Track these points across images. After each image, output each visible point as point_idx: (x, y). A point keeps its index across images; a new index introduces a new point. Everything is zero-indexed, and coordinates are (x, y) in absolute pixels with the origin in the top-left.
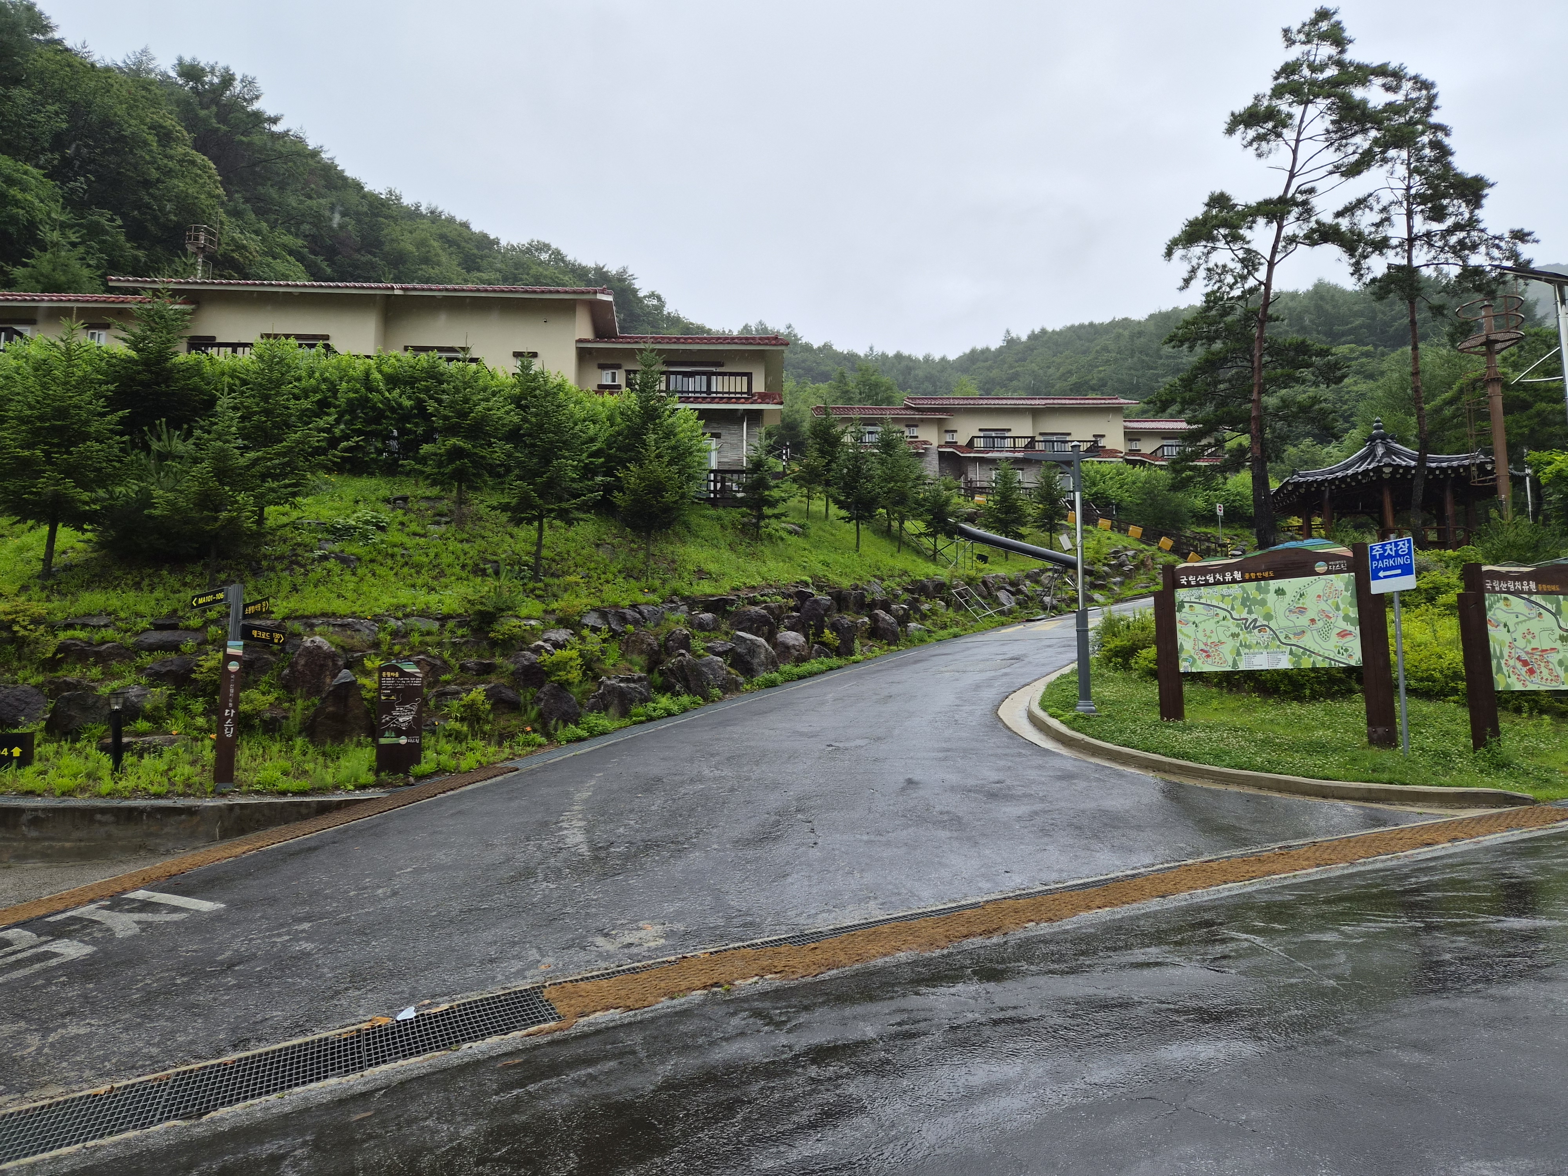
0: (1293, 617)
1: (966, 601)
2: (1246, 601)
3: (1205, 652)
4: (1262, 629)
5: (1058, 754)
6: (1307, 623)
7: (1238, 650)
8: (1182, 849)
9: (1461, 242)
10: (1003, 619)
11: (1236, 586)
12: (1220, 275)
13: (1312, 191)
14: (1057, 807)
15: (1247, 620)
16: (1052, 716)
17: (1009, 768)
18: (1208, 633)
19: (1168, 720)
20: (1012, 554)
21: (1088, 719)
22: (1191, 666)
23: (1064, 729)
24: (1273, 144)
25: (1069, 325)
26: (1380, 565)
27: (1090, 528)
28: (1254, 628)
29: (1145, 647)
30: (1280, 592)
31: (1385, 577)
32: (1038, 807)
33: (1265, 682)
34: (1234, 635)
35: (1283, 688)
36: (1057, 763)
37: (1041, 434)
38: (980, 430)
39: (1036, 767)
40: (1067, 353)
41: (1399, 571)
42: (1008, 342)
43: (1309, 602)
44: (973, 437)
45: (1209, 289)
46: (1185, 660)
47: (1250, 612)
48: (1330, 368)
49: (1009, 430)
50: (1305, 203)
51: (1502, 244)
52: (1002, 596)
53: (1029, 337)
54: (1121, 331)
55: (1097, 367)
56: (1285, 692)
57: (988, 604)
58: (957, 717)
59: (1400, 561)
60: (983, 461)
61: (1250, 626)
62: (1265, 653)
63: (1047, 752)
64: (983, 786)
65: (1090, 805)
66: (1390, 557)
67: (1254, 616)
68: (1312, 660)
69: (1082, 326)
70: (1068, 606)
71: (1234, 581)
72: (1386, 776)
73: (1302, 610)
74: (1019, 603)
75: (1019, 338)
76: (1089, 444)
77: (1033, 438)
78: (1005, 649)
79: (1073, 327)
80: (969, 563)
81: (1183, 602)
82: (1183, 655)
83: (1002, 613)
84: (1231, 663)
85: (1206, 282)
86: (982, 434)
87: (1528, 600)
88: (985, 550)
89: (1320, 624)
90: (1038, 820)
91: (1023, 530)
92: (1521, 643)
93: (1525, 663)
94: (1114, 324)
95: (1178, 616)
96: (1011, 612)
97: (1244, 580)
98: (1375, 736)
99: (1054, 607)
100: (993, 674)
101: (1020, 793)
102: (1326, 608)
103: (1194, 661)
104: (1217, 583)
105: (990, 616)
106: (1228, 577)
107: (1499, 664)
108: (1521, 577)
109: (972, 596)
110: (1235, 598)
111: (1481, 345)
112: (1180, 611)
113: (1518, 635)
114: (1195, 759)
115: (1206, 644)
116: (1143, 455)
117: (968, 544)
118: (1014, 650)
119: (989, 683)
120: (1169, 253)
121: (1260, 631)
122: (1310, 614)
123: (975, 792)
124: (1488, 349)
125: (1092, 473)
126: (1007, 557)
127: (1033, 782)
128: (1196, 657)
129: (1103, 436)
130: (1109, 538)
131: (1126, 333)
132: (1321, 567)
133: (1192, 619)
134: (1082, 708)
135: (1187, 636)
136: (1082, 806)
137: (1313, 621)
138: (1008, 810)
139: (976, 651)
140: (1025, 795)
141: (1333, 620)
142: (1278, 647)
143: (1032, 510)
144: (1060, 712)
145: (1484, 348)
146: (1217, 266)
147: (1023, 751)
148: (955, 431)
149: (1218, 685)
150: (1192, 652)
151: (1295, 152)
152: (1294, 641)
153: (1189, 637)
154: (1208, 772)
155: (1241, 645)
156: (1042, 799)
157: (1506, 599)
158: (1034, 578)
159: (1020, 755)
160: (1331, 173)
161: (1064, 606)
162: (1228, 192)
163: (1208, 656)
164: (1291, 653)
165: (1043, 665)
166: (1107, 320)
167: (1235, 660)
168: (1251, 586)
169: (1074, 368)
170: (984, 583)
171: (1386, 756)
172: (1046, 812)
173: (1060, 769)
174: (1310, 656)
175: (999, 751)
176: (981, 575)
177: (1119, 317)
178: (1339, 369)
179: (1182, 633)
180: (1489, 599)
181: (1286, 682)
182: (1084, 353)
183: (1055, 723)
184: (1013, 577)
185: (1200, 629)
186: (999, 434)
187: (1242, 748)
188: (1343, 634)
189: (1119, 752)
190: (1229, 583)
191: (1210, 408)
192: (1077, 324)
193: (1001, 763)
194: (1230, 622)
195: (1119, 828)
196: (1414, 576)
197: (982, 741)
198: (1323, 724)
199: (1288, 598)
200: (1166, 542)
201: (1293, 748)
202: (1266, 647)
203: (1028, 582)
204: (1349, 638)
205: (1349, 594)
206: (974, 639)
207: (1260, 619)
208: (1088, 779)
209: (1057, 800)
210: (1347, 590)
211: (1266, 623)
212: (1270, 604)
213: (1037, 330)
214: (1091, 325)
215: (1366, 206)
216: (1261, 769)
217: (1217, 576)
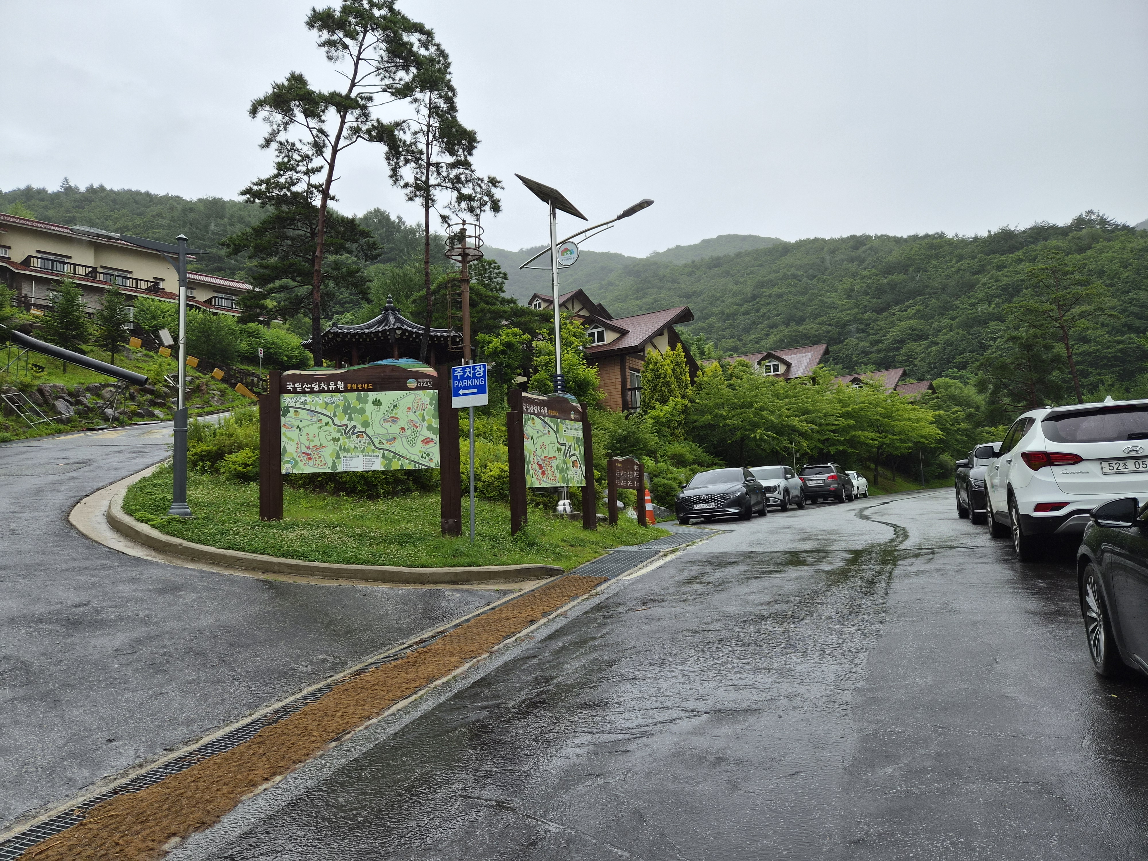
0: (387, 425)
1: (18, 407)
2: (347, 410)
3: (308, 454)
4: (360, 435)
5: (153, 563)
6: (398, 431)
7: (338, 453)
8: (324, 661)
9: (458, 177)
10: (61, 426)
11: (339, 395)
12: (289, 151)
13: (370, 99)
14: (167, 629)
15: (347, 426)
16: (140, 520)
17: (93, 584)
18: (311, 437)
19: (269, 520)
20: (70, 366)
21: (183, 522)
22: (293, 467)
23: (156, 534)
24: (340, 53)
25: (126, 188)
26: (461, 384)
27: (151, 353)
28: (353, 433)
29: (230, 453)
30: (377, 403)
31: (464, 395)
32: (140, 632)
33: (344, 483)
34: (335, 440)
35: (359, 488)
36: (154, 573)
37: (102, 267)
38: (38, 251)
39: (129, 581)
40: (123, 211)
41: (475, 390)
42: (66, 189)
43: (401, 413)
44: (29, 257)
45: (280, 160)
46: (288, 462)
47: (350, 419)
48: (369, 247)
49: (70, 257)
50: (364, 107)
51: (483, 185)
52: (61, 405)
53: (88, 190)
54: (174, 204)
55: (153, 228)
56: (361, 491)
57: (44, 412)
58: (13, 526)
59: (477, 382)
60: (39, 281)
61: (349, 432)
62: (361, 456)
63: (138, 561)
64: (59, 612)
65: (206, 621)
66: (468, 378)
67: (353, 423)
68: (400, 462)
69: (138, 193)
70: (130, 419)
71: (337, 390)
72: (462, 560)
73: (395, 420)
74: (78, 413)
75: (77, 189)
76: (149, 284)
77: (94, 269)
78: (68, 454)
79: (130, 191)
80: (22, 372)
81: (288, 407)
82: (286, 458)
83: (60, 421)
84: (330, 465)
85: (277, 153)
86: (39, 256)
87: (543, 420)
88: (41, 359)
89: (408, 432)
90: (144, 651)
91: (84, 347)
92: (539, 452)
93: (541, 467)
94: (166, 199)
95: (283, 420)
96: (69, 420)
97: (346, 390)
98: (446, 526)
99: (115, 419)
100: (56, 478)
101: (112, 616)
102: (414, 418)
103: (297, 463)
104: (322, 391)
105: (46, 423)
106: (332, 387)
107: (528, 467)
108: (541, 404)
109: (25, 403)
110: (337, 406)
111: (459, 255)
112: (285, 415)
113: (538, 446)
114: (304, 556)
115: (308, 448)
116: (197, 302)
117: (23, 352)
118: (81, 454)
119: (54, 487)
120: (254, 112)
121: (358, 437)
122: (401, 423)
123: (48, 622)
124: (463, 258)
125: (153, 308)
126: (65, 371)
127: (129, 599)
128: (298, 459)
129: (163, 280)
130: (169, 364)
131: (180, 207)
132: (411, 383)
133: (297, 423)
134: (175, 511)
135: (291, 439)
136: (197, 624)
137: (403, 429)
138: (99, 642)
139: (32, 455)
140: (119, 619)
141: (419, 429)
142: (373, 451)
143: (94, 330)
144: (150, 516)
145: (460, 258)
146: (288, 142)
147: (109, 563)
148: (10, 248)
149: (304, 485)
150: (295, 455)
151: (356, 65)
152: (386, 446)
153: (292, 440)
154: (318, 569)
155: (340, 449)
156: (145, 621)
157: (533, 419)
158: (96, 391)
159: (104, 567)
160: (385, 91)
161: (126, 418)
162: (307, 77)
163: (310, 459)
164: (384, 456)
165: (116, 469)
166: (162, 193)
167: (334, 463)
168: (352, 396)
169: (130, 224)
170: (40, 391)
171: (457, 543)
172: (152, 638)
173: (159, 581)
174: (399, 460)
175: (77, 564)
176: (36, 382)
177: (172, 193)
178: (375, 249)
179: (286, 436)
180: (525, 417)
181: (362, 483)
182: (140, 215)
183: (145, 528)
184: (72, 389)
185: (304, 433)
186: (60, 259)
187: (344, 543)
188: (427, 441)
189: (224, 556)
190: (332, 392)
191: (274, 260)
192: (134, 189)
193: (82, 579)
194: (332, 428)
195: (248, 646)
196: (486, 395)
197: (51, 553)
198: (403, 518)
199: (384, 407)
200: (218, 373)
201: (388, 540)
202: (363, 451)
203: (88, 395)
204: (431, 445)
205: (432, 408)
206: (28, 444)
207: (359, 426)
208: (195, 589)
209: (164, 619)
210: (431, 404)
211: (363, 429)
212: (368, 413)
213: (96, 186)
214: (147, 194)
215: (401, 129)
216: (367, 562)
217: (322, 384)
